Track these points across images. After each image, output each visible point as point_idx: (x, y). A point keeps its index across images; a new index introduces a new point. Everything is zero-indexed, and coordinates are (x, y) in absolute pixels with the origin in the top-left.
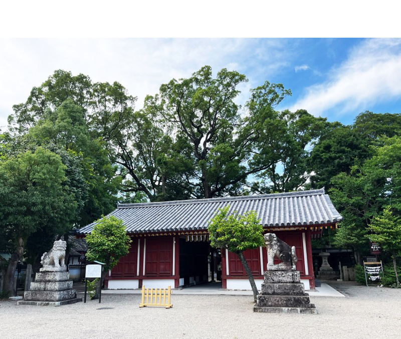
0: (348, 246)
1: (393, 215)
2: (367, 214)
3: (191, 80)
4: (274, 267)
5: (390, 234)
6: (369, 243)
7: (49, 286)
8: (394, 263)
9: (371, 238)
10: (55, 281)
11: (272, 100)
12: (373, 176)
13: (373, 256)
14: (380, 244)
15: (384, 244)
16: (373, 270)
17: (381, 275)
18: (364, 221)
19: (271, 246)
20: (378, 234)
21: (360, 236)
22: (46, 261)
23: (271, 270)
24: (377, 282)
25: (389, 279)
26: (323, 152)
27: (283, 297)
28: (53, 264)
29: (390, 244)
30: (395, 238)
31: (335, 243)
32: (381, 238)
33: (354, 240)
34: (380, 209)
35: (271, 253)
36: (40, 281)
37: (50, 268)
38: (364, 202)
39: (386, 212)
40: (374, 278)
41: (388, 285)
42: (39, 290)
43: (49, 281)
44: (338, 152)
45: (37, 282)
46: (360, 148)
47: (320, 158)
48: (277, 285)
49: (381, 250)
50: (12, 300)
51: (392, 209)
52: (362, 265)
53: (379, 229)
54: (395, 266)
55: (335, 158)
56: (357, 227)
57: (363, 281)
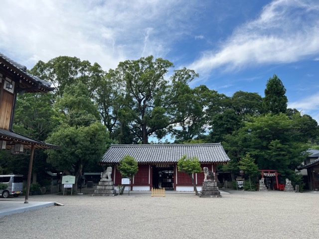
0: (229, 170)
1: (250, 157)
2: (239, 156)
3: (138, 61)
4: (207, 181)
5: (249, 166)
6: (239, 170)
7: (107, 188)
8: (250, 179)
9: (240, 167)
10: (110, 186)
11: (187, 78)
12: (243, 137)
13: (241, 176)
14: (244, 170)
15: (246, 171)
16: (240, 183)
17: (244, 185)
18: (237, 159)
19: (206, 172)
20: (243, 166)
21: (235, 166)
22: (103, 176)
23: (206, 182)
24: (242, 188)
25: (247, 187)
26: (218, 120)
27: (211, 192)
28: (107, 178)
29: (248, 171)
30: (250, 168)
31: (223, 169)
32: (245, 168)
33: (232, 168)
34: (245, 154)
35: (206, 175)
36: (102, 185)
37: (106, 180)
38: (238, 150)
39: (247, 155)
40: (240, 186)
41: (247, 190)
42: (102, 189)
43: (107, 185)
44: (226, 121)
45: (100, 186)
46: (237, 120)
47: (217, 123)
48: (208, 187)
49: (244, 173)
50: (79, 195)
51: (250, 154)
52: (236, 180)
53: (244, 163)
54: (250, 181)
55: (225, 124)
56: (234, 161)
57: (235, 188)
